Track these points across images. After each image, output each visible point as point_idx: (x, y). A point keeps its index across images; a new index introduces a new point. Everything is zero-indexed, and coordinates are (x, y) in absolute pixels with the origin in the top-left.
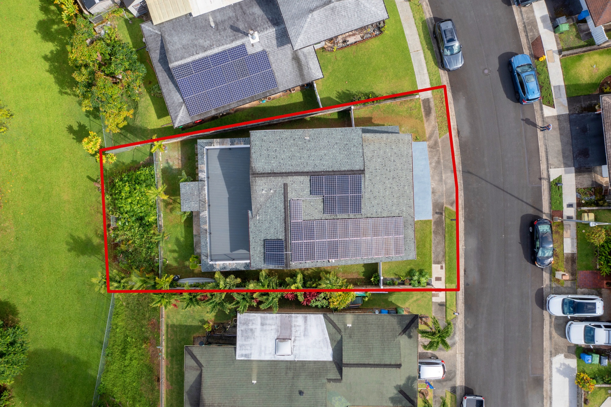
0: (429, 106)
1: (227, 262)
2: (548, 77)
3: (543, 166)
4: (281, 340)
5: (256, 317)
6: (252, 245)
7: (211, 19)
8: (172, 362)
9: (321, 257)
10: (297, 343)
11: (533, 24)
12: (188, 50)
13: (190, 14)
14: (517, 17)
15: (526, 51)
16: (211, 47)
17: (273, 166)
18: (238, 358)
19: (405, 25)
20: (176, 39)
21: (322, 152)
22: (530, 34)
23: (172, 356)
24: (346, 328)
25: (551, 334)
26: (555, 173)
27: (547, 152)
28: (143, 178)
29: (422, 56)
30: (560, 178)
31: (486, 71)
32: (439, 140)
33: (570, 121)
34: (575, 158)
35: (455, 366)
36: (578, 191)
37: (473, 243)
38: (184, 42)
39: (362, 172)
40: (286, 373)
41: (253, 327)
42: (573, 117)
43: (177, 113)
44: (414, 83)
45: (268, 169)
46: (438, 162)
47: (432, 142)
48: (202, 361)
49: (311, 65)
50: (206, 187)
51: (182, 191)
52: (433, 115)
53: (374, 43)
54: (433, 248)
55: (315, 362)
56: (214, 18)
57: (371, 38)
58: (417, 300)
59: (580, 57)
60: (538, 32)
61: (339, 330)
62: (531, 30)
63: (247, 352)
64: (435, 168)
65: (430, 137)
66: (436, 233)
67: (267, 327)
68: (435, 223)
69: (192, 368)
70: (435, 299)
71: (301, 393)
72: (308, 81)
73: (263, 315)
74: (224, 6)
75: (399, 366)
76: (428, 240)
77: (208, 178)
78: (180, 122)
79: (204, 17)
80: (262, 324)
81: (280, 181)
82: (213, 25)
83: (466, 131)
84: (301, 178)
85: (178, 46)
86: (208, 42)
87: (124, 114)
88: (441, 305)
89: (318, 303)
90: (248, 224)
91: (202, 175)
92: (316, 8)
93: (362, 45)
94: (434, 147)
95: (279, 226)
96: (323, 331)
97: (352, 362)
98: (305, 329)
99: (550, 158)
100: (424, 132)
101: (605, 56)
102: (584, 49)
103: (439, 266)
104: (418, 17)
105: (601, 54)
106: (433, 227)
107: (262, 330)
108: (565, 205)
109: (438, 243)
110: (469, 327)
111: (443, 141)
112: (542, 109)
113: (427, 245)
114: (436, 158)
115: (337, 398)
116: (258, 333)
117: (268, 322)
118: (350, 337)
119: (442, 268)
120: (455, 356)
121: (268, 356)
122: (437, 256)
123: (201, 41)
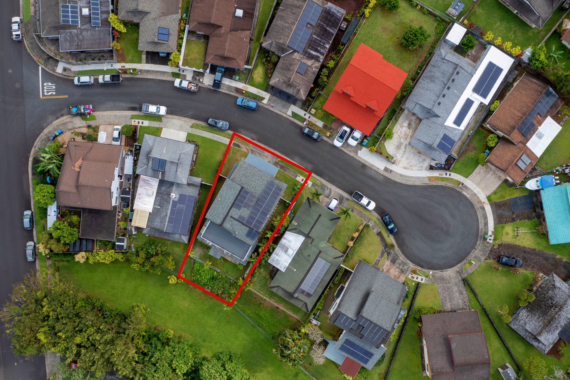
0: (236, 144)
1: (247, 254)
2: (253, 94)
3: (285, 115)
4: (286, 251)
5: (273, 255)
6: (245, 241)
7: (157, 207)
8: (273, 299)
9: (264, 219)
10: (291, 247)
11: (229, 87)
12: (163, 221)
13: (150, 213)
14: (223, 91)
15: (238, 95)
16: (167, 213)
17: (222, 217)
18: (284, 271)
19: (201, 135)
20: (156, 224)
21: (227, 197)
22: (232, 90)
23: (271, 297)
24: (296, 226)
25: (348, 151)
26: (289, 113)
27: (280, 111)
28: (198, 268)
29: (216, 135)
30: (292, 112)
31: (236, 115)
32: (251, 148)
33: (274, 95)
34: (288, 102)
35: (339, 194)
36: (301, 108)
37: (297, 159)
38: (159, 221)
39: (242, 188)
40: (299, 257)
41: (276, 259)
42: (273, 94)
43: (182, 239)
44: (224, 145)
45: (222, 219)
46: (259, 154)
47: (250, 152)
48: (277, 285)
49: (195, 180)
50: (216, 245)
51: (212, 255)
52: (240, 145)
53: (200, 150)
54: (290, 175)
55: (302, 244)
56: (157, 205)
57: (198, 151)
58: (305, 193)
59: (252, 78)
60: (233, 87)
61: (296, 229)
62: (231, 89)
63: (284, 267)
64: (261, 156)
65: (248, 151)
66: (285, 171)
67: (279, 254)
68: (281, 169)
69: (277, 290)
70: (309, 186)
71: (309, 256)
72: (200, 185)
73: (274, 253)
74: (154, 199)
75: (320, 215)
76: (286, 175)
77: (213, 242)
78: (186, 240)
79: (154, 208)
80: (277, 255)
81: (228, 218)
82: (159, 207)
83: (254, 136)
84: (232, 210)
85: (159, 224)
86: (164, 213)
87: (170, 260)
88: (313, 185)
89: (282, 230)
90: (237, 238)
91: (211, 244)
92: (177, 169)
93: (199, 155)
94: (252, 152)
95: (244, 227)
96: (293, 235)
97: (308, 231)
98: (288, 241)
99: (282, 111)
100: (245, 152)
101: (257, 68)
102: (250, 75)
103: (298, 177)
104: (201, 128)
105: (256, 69)
106: (282, 170)
107: (279, 256)
108: (304, 116)
109: (289, 172)
110: (328, 179)
111: (252, 147)
112: (263, 103)
113: (288, 177)
114: (257, 154)
115: (320, 244)
116: (279, 259)
117: (277, 253)
118: (300, 226)
119: (299, 176)
120: (335, 191)
121: (290, 260)
122: (294, 175)
123: (162, 215)
